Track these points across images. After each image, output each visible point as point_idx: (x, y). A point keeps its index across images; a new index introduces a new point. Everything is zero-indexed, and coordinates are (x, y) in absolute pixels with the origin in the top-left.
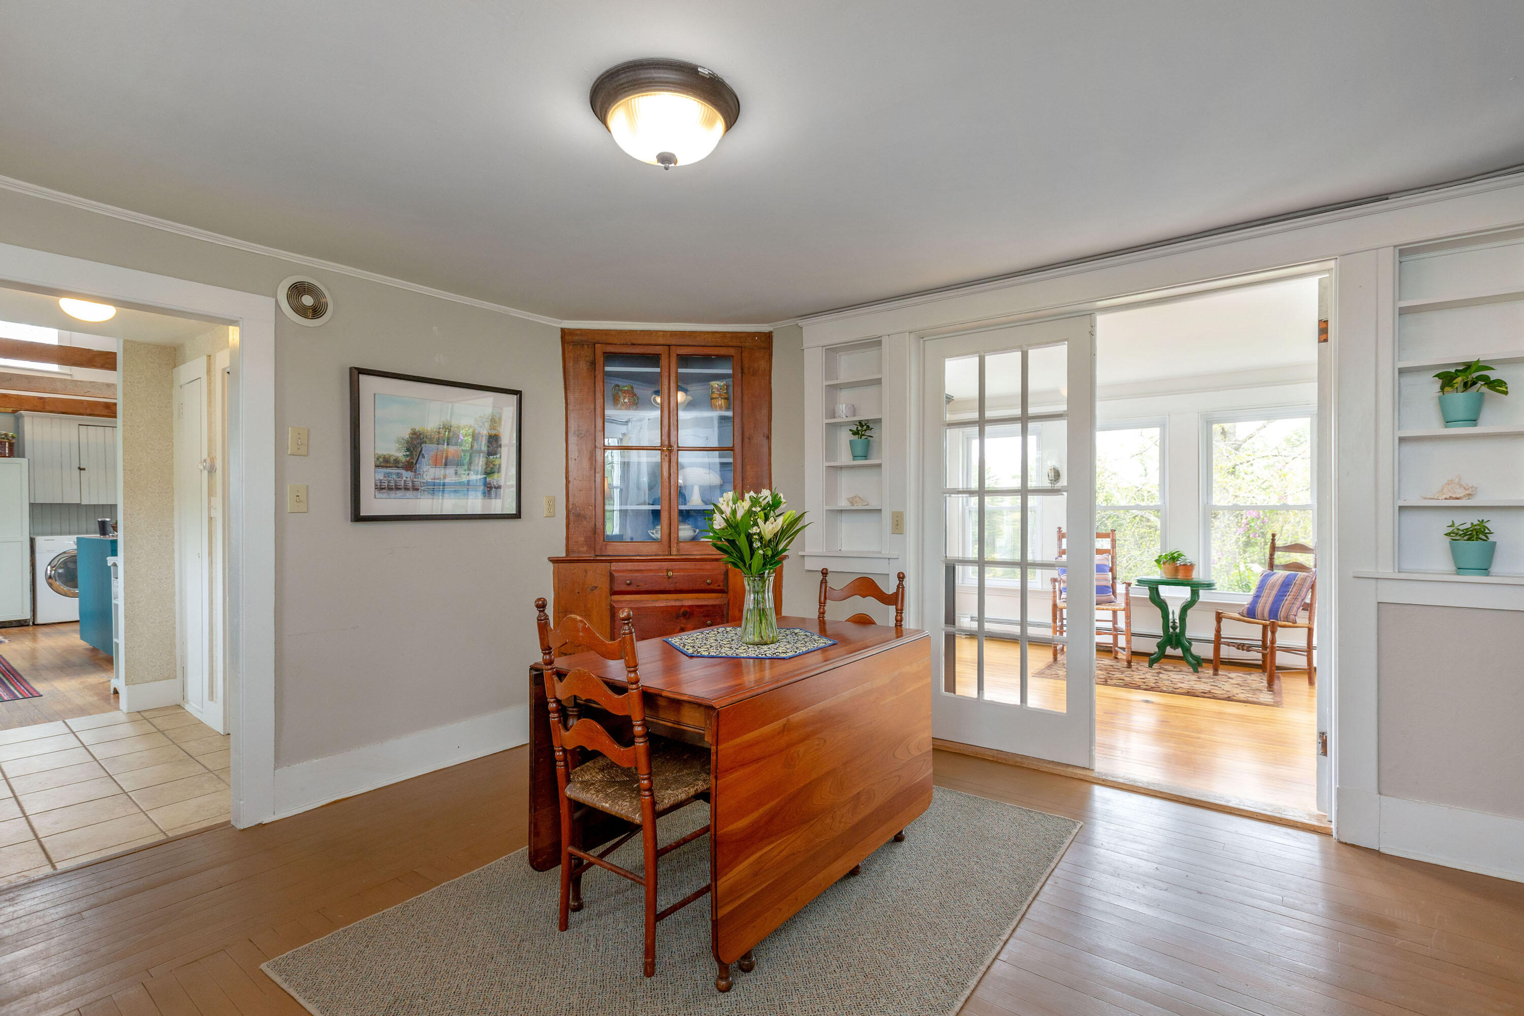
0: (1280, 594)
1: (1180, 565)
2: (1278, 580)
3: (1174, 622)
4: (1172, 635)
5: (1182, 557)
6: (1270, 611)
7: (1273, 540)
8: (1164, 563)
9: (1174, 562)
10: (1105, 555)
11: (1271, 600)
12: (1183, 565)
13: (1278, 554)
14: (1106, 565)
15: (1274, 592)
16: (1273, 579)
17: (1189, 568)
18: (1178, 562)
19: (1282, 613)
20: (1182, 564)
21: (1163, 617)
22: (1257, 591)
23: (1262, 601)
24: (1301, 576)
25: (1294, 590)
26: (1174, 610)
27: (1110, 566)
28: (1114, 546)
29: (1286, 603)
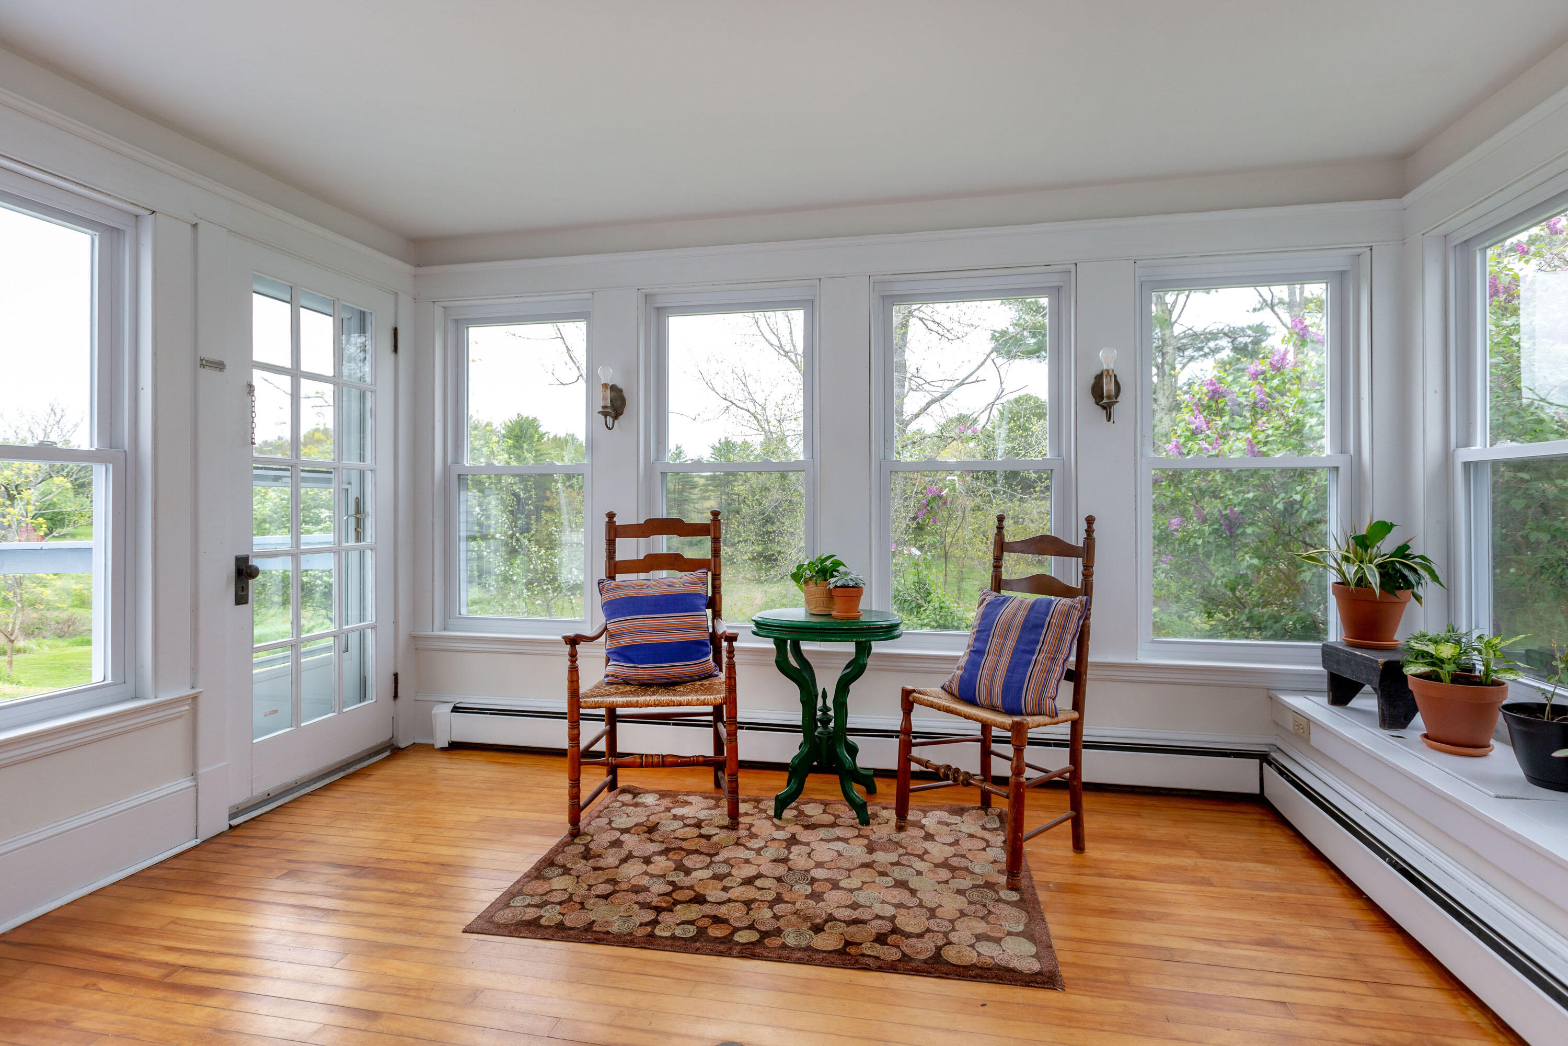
0: (1021, 647)
1: (836, 587)
2: (1015, 615)
3: (825, 709)
4: (820, 738)
5: (841, 568)
6: (1006, 689)
7: (1000, 528)
8: (806, 582)
9: (826, 580)
10: (699, 573)
11: (1005, 660)
12: (841, 587)
13: (1009, 558)
14: (698, 595)
15: (1010, 644)
16: (1006, 612)
17: (853, 591)
18: (832, 580)
19: (1029, 698)
20: (839, 584)
21: (803, 702)
22: (976, 640)
23: (988, 662)
24: (1059, 607)
25: (1048, 639)
26: (826, 682)
27: (710, 594)
28: (716, 552)
29: (1038, 668)
